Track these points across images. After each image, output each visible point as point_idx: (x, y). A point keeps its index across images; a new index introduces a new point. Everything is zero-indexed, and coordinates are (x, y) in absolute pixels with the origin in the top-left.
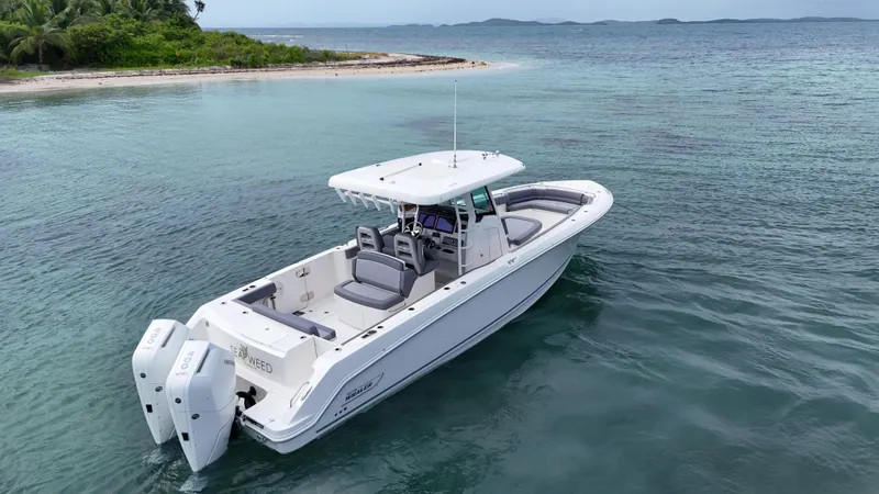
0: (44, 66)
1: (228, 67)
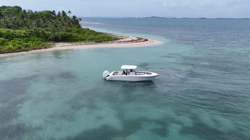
0: (54, 42)
1: (94, 42)
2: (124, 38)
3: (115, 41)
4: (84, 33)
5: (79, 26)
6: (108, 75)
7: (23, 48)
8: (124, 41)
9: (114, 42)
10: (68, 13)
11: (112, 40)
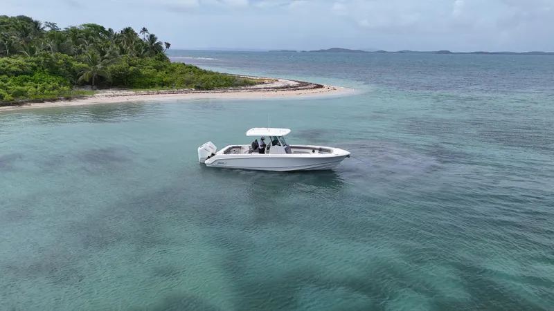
1: (193, 89)
2: (267, 82)
3: (243, 88)
4: (173, 70)
5: (163, 58)
6: (213, 155)
7: (8, 97)
8: (265, 88)
9: (241, 89)
10: (141, 32)
11: (237, 85)
